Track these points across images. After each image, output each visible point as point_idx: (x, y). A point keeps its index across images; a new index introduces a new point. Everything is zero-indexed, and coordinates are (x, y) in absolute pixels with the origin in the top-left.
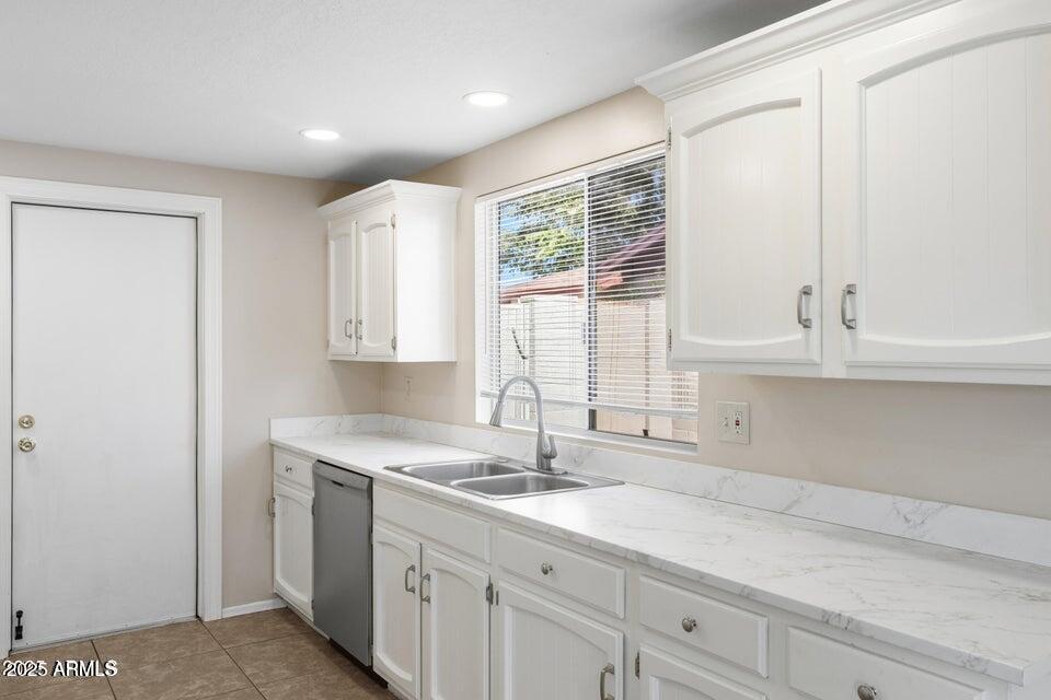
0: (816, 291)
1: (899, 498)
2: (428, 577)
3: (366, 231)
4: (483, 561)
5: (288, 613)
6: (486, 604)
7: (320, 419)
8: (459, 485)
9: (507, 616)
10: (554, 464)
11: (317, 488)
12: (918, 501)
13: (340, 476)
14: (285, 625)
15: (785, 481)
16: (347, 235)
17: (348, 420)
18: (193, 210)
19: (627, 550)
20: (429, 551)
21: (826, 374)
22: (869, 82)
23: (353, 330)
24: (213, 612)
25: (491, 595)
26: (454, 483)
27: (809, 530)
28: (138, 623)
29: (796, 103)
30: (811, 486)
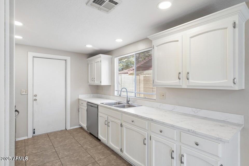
0: (181, 73)
1: (193, 108)
2: (109, 122)
3: (96, 63)
4: (120, 120)
5: (82, 128)
6: (120, 127)
7: (87, 95)
8: (114, 106)
9: (124, 129)
10: (129, 102)
11: (87, 107)
12: (196, 109)
13: (92, 105)
14: (82, 130)
15: (172, 105)
16: (92, 63)
17: (92, 95)
18: (65, 59)
19: (149, 118)
20: (109, 118)
21: (183, 87)
22: (191, 37)
23: (93, 79)
24: (68, 128)
25: (121, 125)
26: (113, 106)
27: (178, 114)
28: (55, 130)
29: (178, 41)
30: (176, 106)
